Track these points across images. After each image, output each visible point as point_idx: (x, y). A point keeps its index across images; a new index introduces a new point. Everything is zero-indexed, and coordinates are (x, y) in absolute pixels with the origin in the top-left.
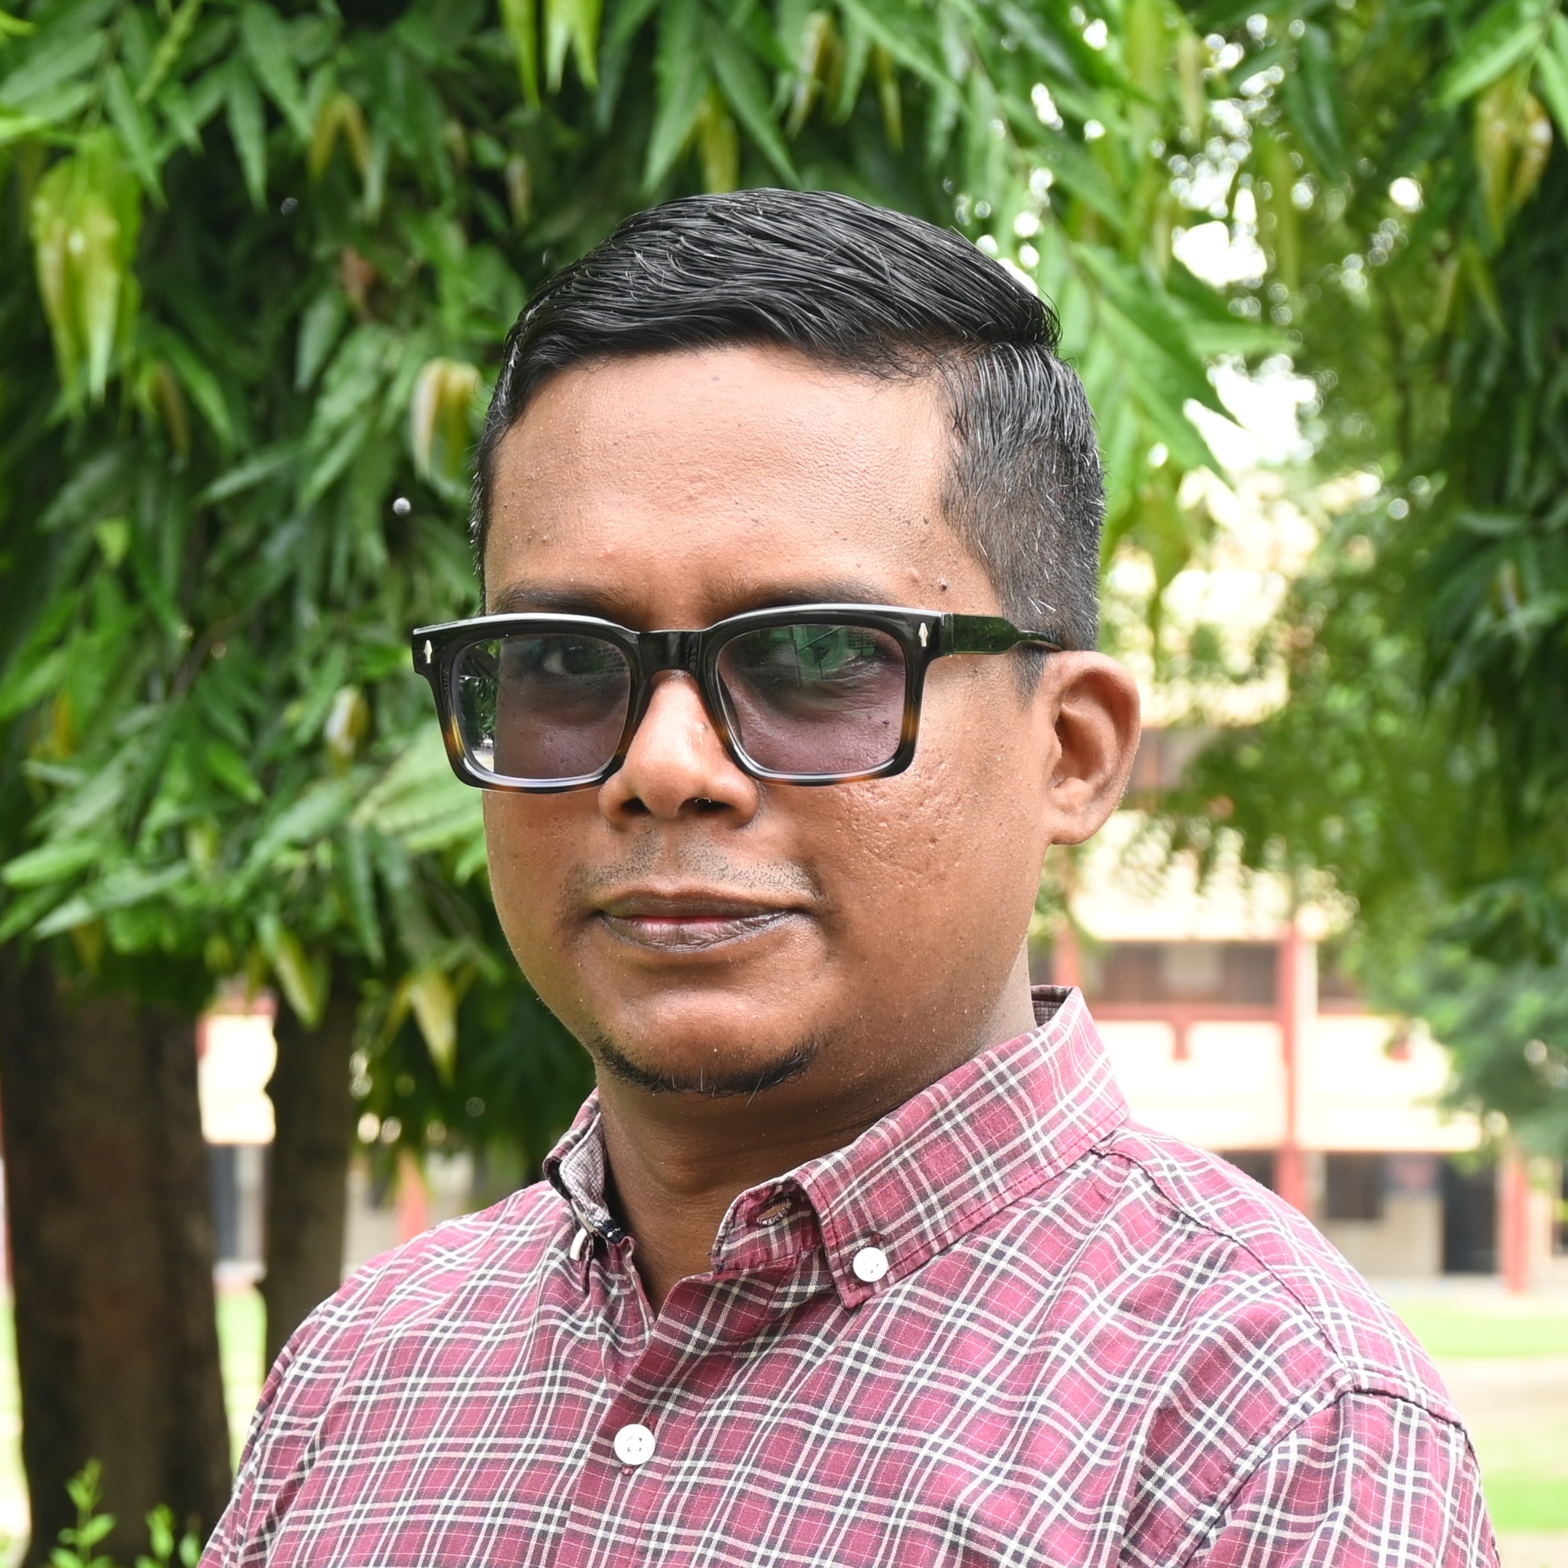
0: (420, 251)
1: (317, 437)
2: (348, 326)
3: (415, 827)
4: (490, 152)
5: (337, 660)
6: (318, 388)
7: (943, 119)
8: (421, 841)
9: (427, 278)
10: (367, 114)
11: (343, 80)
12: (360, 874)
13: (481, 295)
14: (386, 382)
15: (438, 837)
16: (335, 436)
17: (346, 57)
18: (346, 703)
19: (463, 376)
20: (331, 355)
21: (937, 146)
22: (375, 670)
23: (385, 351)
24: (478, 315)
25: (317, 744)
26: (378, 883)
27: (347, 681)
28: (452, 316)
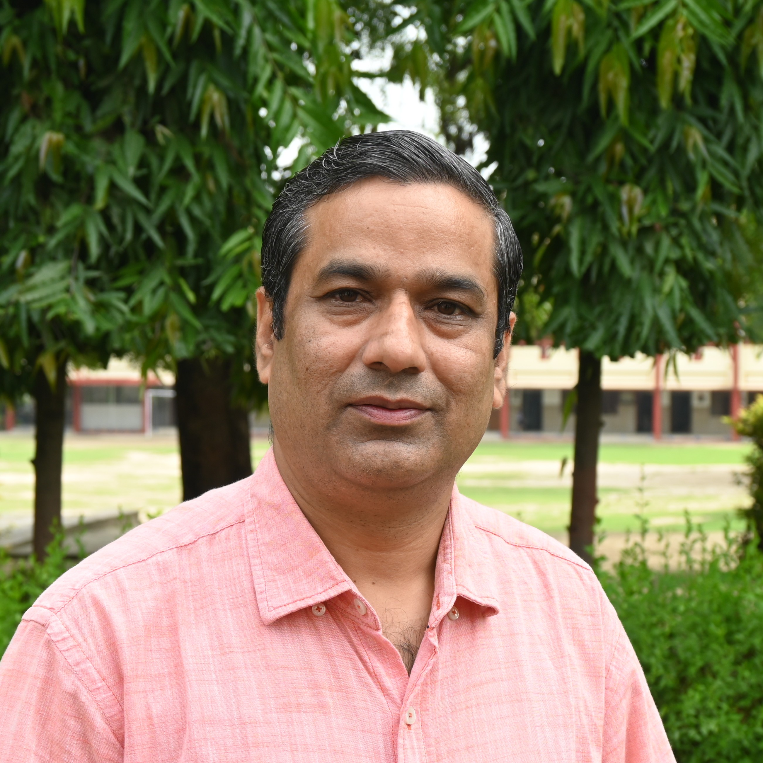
0: (46, 91)
1: (10, 159)
2: (24, 119)
3: (34, 301)
4: (71, 56)
5: (22, 239)
6: (11, 142)
7: (241, 42)
8: (37, 306)
9: (49, 101)
10: (25, 44)
11: (16, 31)
12: (23, 316)
13: (71, 107)
14: (34, 139)
15: (44, 304)
16: (17, 158)
17: (17, 22)
18: (23, 256)
19: (57, 137)
20: (16, 130)
21: (238, 51)
22: (33, 244)
23: (34, 128)
24: (68, 115)
25: (12, 269)
26: (30, 320)
27: (23, 248)
28: (58, 115)
